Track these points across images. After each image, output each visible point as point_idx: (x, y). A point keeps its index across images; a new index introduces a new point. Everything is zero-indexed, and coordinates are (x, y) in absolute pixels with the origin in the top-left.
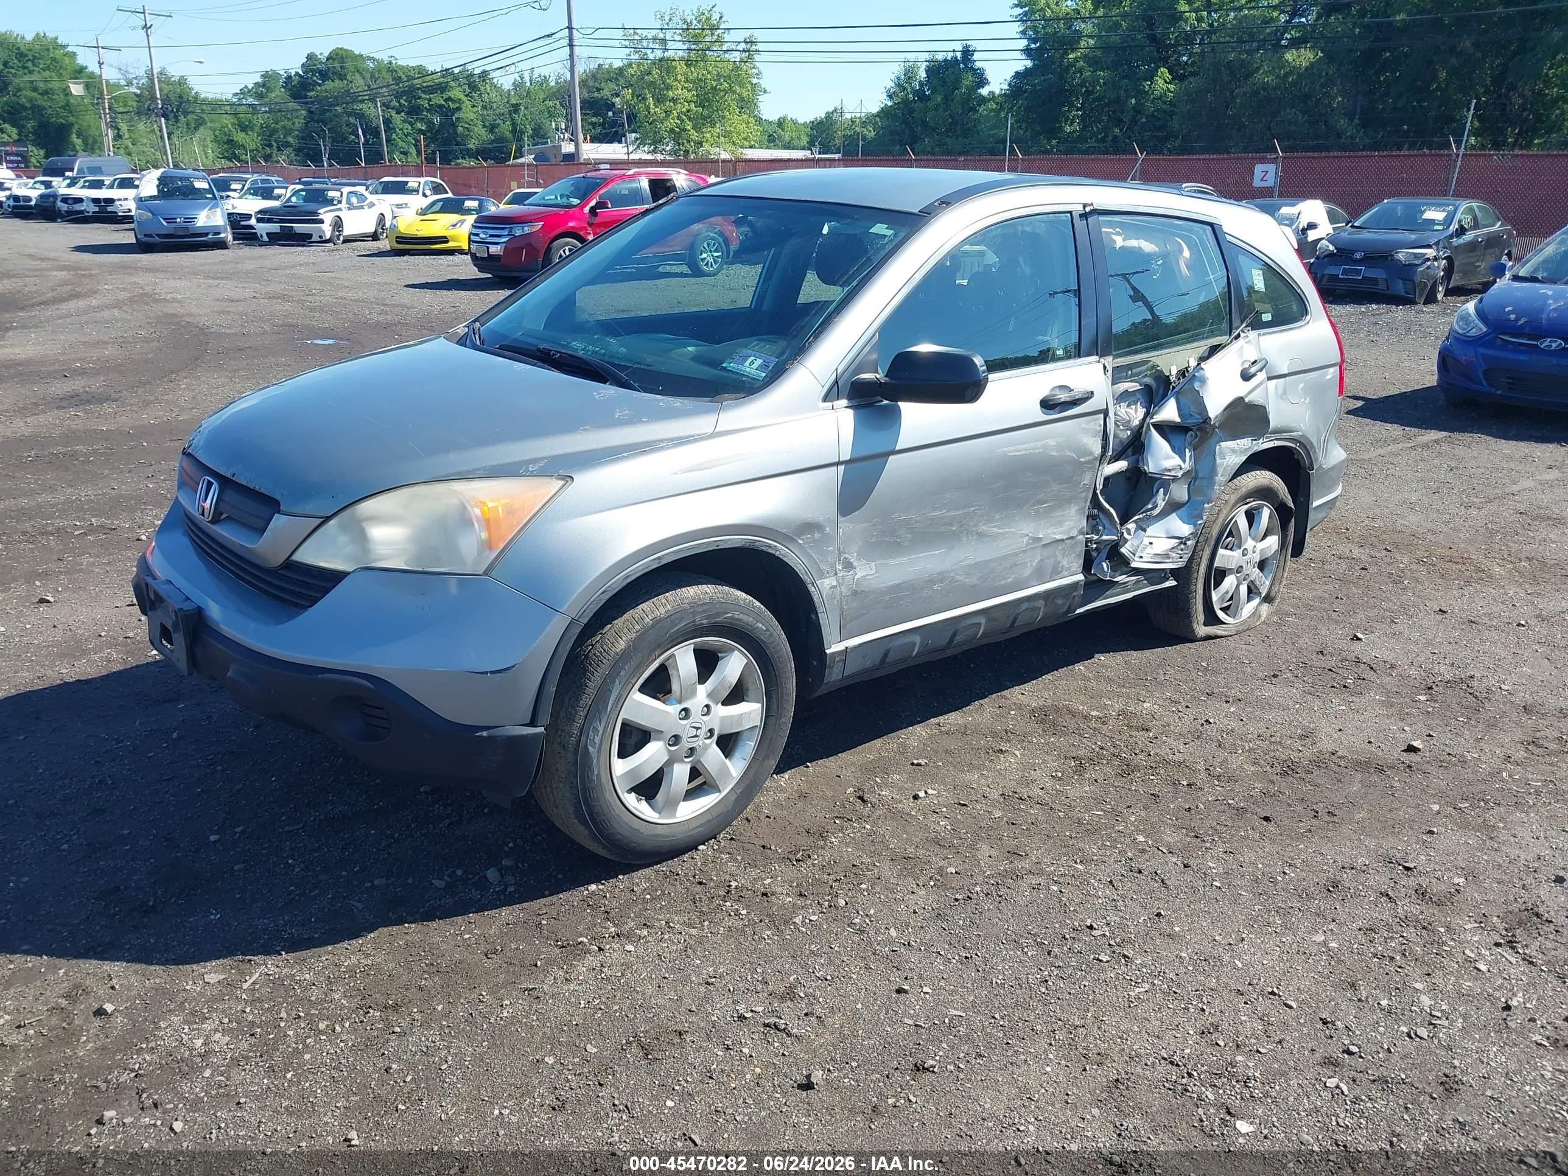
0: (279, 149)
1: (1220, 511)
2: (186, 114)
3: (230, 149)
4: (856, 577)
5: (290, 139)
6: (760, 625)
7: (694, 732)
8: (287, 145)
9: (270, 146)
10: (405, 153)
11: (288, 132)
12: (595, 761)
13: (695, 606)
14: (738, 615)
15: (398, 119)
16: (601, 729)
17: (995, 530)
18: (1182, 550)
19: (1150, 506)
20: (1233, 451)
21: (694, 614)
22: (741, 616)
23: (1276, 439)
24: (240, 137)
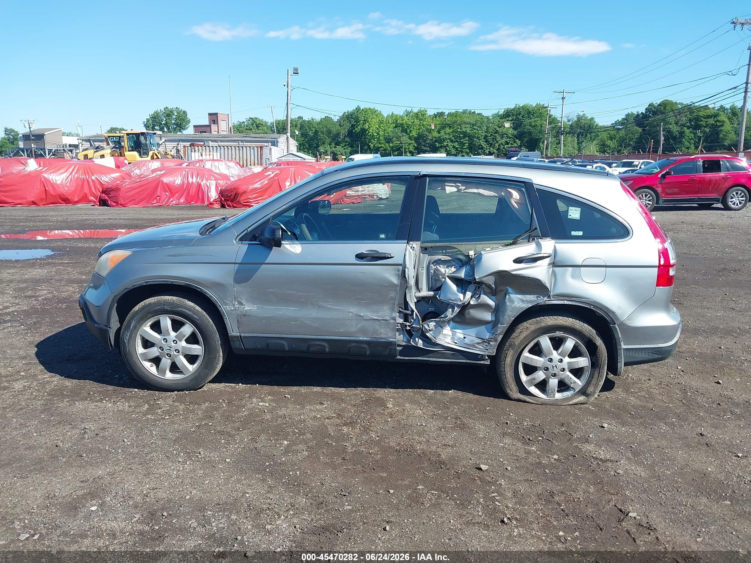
0: (625, 147)
1: (521, 332)
2: (590, 133)
3: (603, 148)
4: (245, 309)
5: (631, 143)
6: (196, 316)
7: (169, 348)
8: (629, 145)
9: (621, 146)
10: (688, 148)
11: (631, 139)
12: (127, 345)
13: (166, 303)
14: (184, 310)
15: (687, 131)
16: (128, 335)
17: (330, 306)
18: (486, 346)
19: (443, 316)
20: (523, 301)
21: (164, 305)
22: (186, 311)
23: (567, 300)
24: (609, 142)
